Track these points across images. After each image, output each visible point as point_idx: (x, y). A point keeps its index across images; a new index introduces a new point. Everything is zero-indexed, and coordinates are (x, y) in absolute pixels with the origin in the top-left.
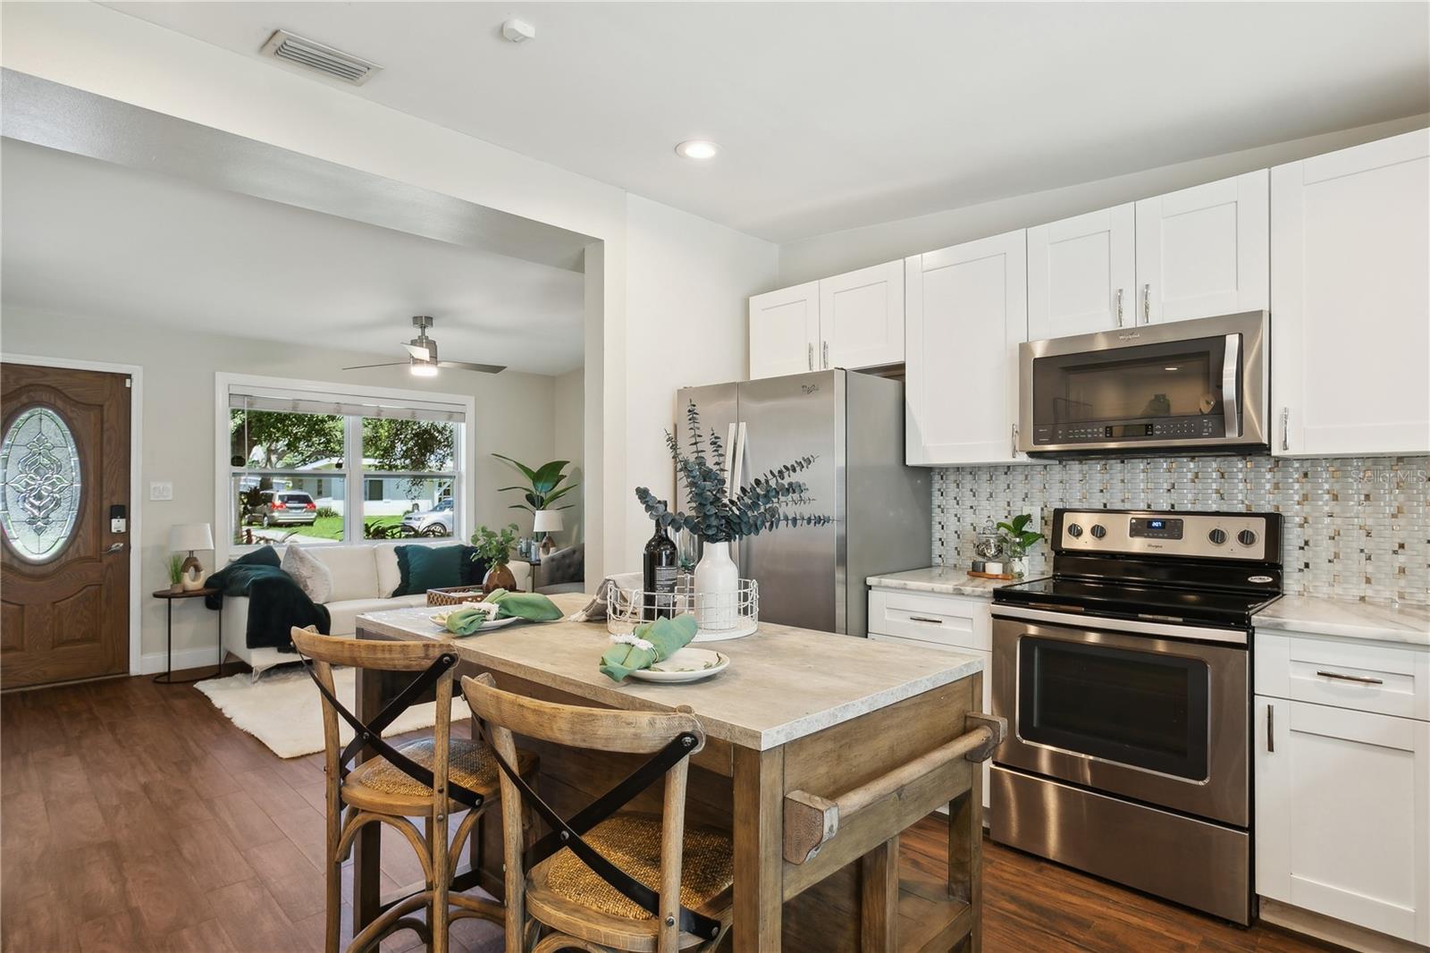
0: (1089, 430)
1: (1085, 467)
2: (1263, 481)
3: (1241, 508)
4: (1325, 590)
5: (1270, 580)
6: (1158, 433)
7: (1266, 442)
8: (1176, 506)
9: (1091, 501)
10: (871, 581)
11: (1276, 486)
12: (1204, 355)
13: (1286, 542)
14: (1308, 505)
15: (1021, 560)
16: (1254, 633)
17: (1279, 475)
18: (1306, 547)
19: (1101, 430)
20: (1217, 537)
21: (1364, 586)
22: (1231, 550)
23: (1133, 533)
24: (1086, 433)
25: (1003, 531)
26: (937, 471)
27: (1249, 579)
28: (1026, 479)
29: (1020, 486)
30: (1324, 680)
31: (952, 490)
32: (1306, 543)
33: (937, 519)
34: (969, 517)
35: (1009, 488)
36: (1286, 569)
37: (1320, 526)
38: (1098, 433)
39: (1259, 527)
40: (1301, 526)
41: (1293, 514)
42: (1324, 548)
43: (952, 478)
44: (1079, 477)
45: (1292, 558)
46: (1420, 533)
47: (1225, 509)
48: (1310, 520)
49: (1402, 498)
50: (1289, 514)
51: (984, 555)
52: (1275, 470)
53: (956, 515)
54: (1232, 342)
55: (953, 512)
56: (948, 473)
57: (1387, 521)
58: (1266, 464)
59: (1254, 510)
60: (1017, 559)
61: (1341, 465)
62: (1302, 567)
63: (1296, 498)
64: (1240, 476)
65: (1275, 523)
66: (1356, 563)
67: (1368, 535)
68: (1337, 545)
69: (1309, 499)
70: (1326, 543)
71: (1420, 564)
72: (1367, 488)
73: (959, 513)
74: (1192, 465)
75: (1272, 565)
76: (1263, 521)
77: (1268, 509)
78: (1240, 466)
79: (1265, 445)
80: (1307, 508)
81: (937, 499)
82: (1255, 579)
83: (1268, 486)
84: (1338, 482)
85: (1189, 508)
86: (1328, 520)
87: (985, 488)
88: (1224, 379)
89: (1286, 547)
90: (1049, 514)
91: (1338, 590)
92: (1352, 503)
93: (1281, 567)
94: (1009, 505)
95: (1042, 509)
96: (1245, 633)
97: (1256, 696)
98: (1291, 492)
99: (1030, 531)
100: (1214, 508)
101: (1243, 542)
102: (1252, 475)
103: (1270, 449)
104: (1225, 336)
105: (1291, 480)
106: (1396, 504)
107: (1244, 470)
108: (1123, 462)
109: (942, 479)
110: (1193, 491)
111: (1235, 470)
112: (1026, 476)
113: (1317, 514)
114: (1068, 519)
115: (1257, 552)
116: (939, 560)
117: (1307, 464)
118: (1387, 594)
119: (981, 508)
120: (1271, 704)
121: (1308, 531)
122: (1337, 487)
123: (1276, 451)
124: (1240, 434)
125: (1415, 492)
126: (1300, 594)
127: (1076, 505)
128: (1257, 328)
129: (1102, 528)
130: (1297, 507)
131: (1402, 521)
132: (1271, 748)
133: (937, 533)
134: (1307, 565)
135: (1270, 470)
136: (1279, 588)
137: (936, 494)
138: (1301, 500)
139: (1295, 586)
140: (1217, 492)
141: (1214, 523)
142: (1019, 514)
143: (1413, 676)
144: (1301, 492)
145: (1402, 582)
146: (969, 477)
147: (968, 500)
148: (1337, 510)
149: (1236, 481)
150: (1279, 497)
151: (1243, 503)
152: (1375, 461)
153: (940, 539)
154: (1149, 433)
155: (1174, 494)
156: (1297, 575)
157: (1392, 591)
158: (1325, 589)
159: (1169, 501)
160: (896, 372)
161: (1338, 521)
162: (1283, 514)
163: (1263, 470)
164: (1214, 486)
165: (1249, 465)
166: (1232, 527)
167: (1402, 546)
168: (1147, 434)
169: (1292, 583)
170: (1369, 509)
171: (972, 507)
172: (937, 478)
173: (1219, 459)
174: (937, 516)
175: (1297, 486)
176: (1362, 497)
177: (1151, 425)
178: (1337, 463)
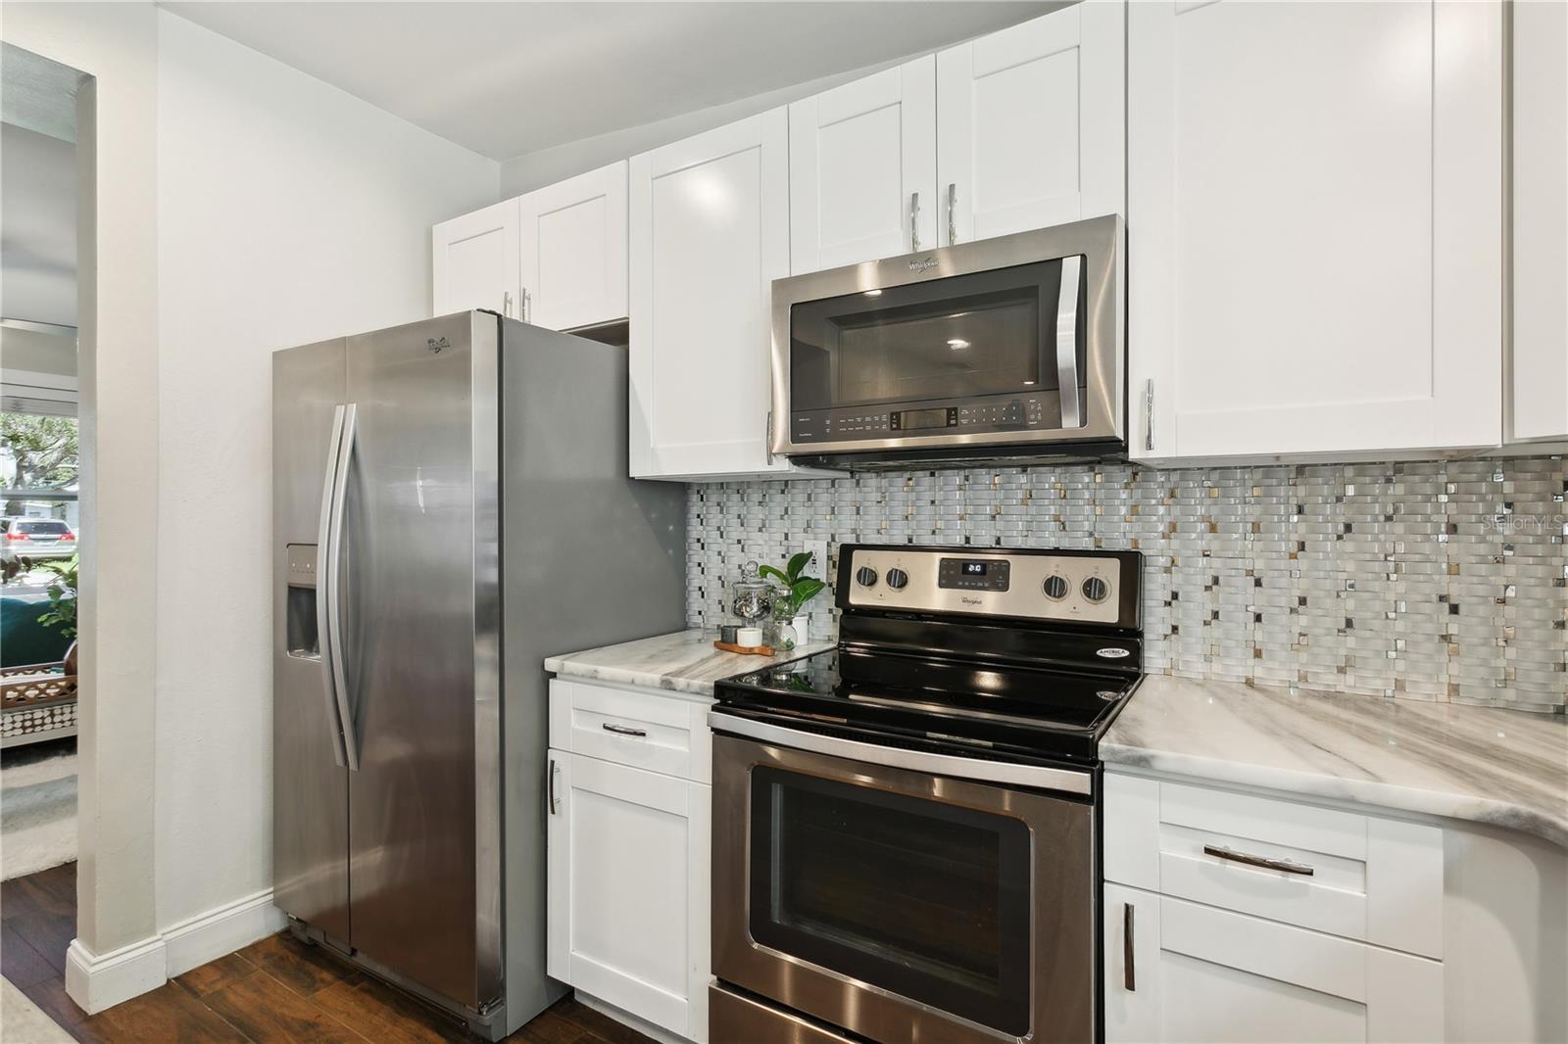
0: (868, 419)
1: (884, 482)
2: (1117, 502)
3: (1088, 544)
4: (1198, 669)
5: (1126, 653)
6: (964, 421)
7: (1120, 435)
8: (1002, 539)
9: (893, 532)
10: (551, 664)
11: (1134, 510)
12: (1030, 293)
13: (1147, 595)
14: (1176, 538)
15: (790, 623)
16: (1102, 770)
17: (1138, 494)
18: (1174, 602)
19: (885, 418)
20: (1054, 587)
21: (1251, 661)
22: (1073, 608)
23: (944, 581)
24: (864, 423)
25: (772, 579)
26: (696, 488)
27: (1098, 653)
28: (809, 499)
29: (800, 510)
30: (1215, 861)
31: (714, 518)
32: (1175, 596)
33: (696, 559)
34: (736, 557)
35: (786, 513)
36: (1147, 636)
37: (1192, 570)
38: (881, 423)
39: (1110, 572)
40: (1167, 570)
41: (1156, 551)
42: (1198, 604)
43: (714, 498)
44: (875, 496)
45: (1155, 620)
46: (1328, 581)
47: (1065, 544)
48: (1179, 561)
49: (1302, 528)
50: (1151, 553)
51: (742, 615)
52: (1133, 485)
53: (719, 553)
54: (1071, 268)
55: (715, 548)
56: (709, 491)
57: (1283, 564)
58: (1121, 475)
59: (1105, 546)
60: (784, 623)
61: (1220, 479)
62: (1169, 631)
63: (1161, 528)
64: (1087, 495)
65: (1132, 564)
66: (1238, 625)
67: (1258, 583)
68: (1215, 600)
69: (1178, 530)
70: (1200, 595)
71: (1328, 629)
72: (1254, 512)
73: (724, 549)
74: (1023, 479)
75: (1128, 633)
76: (1116, 563)
77: (1123, 545)
78: (1087, 480)
79: (1120, 441)
80: (1175, 543)
81: (695, 530)
82: (1106, 653)
83: (1123, 510)
84: (1215, 504)
85: (1020, 543)
86: (1202, 562)
87: (757, 514)
88: (1058, 334)
89: (1148, 603)
90: (835, 551)
91: (1217, 667)
92: (1235, 536)
93: (1140, 635)
94: (786, 538)
95: (829, 545)
96: (1088, 775)
97: (1105, 884)
98: (1155, 518)
99: (813, 576)
100: (1051, 543)
101: (1089, 597)
102: (1101, 494)
103: (1126, 449)
104: (1061, 259)
105: (1153, 502)
106: (1295, 537)
107: (1092, 486)
108: (933, 474)
109: (702, 500)
110: (1024, 518)
111: (1080, 486)
112: (809, 496)
113: (1189, 553)
114: (860, 560)
115: (1108, 611)
116: (697, 619)
117: (1175, 477)
118: (1284, 675)
119: (750, 542)
120: (1130, 903)
121: (1177, 580)
122: (1215, 511)
123: (1135, 453)
124: (1083, 423)
125: (1321, 518)
126: (1166, 673)
127: (873, 539)
128: (1108, 244)
129: (902, 573)
130: (1162, 541)
131: (1303, 563)
132: (1130, 984)
133: (695, 579)
134: (1175, 629)
135: (1127, 486)
136: (1139, 667)
137: (695, 521)
138: (1167, 531)
139: (1160, 661)
140: (1056, 519)
141: (1054, 566)
142: (798, 551)
143: (1365, 862)
144: (1168, 519)
145: (1304, 657)
146: (736, 497)
147: (735, 532)
148: (1215, 546)
149: (1081, 502)
150: (1137, 527)
151: (1091, 534)
152: (1269, 470)
153: (700, 588)
154: (953, 422)
155: (1000, 524)
156: (1162, 645)
157: (1290, 670)
158: (1200, 665)
159: (994, 533)
160: (616, 334)
161: (1217, 563)
162: (1144, 553)
163: (1116, 486)
164: (1053, 510)
165: (1098, 478)
166: (1075, 572)
167: (1303, 601)
168: (949, 425)
169: (1154, 658)
170: (1259, 545)
171: (739, 542)
172: (695, 498)
173: (1058, 470)
174: (696, 555)
175: (1161, 510)
176: (1249, 527)
177: (955, 409)
178: (1215, 475)
